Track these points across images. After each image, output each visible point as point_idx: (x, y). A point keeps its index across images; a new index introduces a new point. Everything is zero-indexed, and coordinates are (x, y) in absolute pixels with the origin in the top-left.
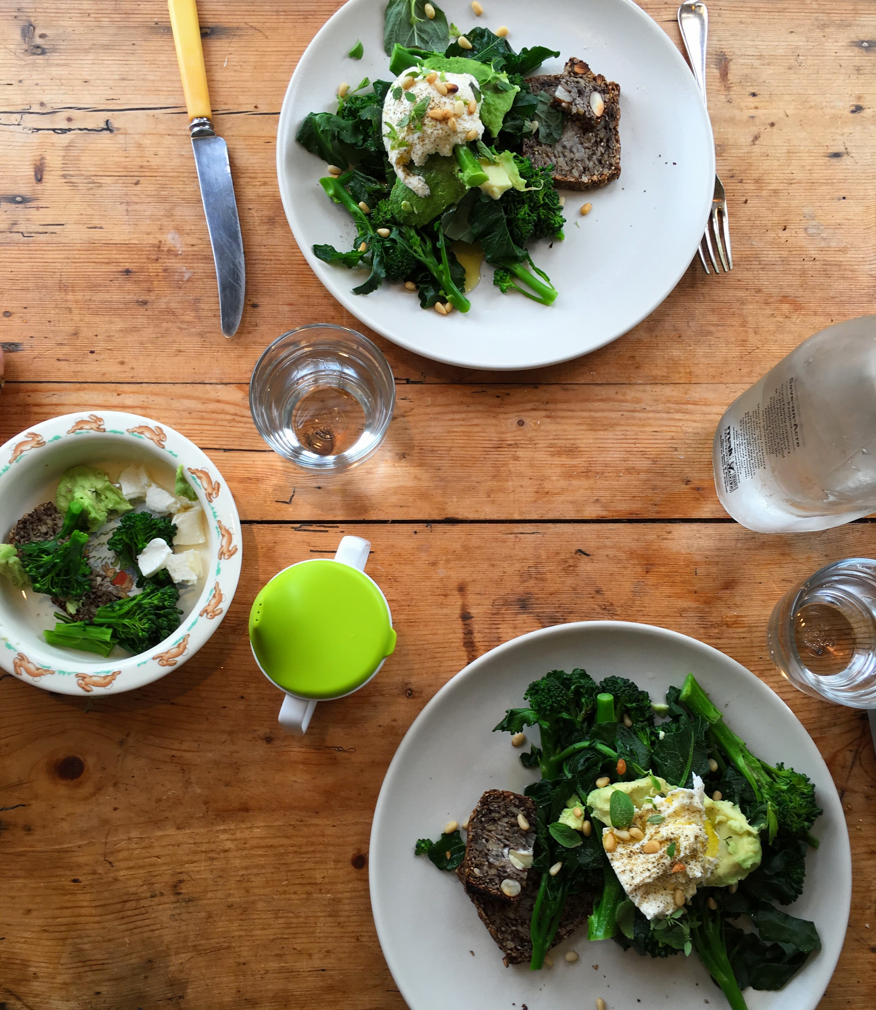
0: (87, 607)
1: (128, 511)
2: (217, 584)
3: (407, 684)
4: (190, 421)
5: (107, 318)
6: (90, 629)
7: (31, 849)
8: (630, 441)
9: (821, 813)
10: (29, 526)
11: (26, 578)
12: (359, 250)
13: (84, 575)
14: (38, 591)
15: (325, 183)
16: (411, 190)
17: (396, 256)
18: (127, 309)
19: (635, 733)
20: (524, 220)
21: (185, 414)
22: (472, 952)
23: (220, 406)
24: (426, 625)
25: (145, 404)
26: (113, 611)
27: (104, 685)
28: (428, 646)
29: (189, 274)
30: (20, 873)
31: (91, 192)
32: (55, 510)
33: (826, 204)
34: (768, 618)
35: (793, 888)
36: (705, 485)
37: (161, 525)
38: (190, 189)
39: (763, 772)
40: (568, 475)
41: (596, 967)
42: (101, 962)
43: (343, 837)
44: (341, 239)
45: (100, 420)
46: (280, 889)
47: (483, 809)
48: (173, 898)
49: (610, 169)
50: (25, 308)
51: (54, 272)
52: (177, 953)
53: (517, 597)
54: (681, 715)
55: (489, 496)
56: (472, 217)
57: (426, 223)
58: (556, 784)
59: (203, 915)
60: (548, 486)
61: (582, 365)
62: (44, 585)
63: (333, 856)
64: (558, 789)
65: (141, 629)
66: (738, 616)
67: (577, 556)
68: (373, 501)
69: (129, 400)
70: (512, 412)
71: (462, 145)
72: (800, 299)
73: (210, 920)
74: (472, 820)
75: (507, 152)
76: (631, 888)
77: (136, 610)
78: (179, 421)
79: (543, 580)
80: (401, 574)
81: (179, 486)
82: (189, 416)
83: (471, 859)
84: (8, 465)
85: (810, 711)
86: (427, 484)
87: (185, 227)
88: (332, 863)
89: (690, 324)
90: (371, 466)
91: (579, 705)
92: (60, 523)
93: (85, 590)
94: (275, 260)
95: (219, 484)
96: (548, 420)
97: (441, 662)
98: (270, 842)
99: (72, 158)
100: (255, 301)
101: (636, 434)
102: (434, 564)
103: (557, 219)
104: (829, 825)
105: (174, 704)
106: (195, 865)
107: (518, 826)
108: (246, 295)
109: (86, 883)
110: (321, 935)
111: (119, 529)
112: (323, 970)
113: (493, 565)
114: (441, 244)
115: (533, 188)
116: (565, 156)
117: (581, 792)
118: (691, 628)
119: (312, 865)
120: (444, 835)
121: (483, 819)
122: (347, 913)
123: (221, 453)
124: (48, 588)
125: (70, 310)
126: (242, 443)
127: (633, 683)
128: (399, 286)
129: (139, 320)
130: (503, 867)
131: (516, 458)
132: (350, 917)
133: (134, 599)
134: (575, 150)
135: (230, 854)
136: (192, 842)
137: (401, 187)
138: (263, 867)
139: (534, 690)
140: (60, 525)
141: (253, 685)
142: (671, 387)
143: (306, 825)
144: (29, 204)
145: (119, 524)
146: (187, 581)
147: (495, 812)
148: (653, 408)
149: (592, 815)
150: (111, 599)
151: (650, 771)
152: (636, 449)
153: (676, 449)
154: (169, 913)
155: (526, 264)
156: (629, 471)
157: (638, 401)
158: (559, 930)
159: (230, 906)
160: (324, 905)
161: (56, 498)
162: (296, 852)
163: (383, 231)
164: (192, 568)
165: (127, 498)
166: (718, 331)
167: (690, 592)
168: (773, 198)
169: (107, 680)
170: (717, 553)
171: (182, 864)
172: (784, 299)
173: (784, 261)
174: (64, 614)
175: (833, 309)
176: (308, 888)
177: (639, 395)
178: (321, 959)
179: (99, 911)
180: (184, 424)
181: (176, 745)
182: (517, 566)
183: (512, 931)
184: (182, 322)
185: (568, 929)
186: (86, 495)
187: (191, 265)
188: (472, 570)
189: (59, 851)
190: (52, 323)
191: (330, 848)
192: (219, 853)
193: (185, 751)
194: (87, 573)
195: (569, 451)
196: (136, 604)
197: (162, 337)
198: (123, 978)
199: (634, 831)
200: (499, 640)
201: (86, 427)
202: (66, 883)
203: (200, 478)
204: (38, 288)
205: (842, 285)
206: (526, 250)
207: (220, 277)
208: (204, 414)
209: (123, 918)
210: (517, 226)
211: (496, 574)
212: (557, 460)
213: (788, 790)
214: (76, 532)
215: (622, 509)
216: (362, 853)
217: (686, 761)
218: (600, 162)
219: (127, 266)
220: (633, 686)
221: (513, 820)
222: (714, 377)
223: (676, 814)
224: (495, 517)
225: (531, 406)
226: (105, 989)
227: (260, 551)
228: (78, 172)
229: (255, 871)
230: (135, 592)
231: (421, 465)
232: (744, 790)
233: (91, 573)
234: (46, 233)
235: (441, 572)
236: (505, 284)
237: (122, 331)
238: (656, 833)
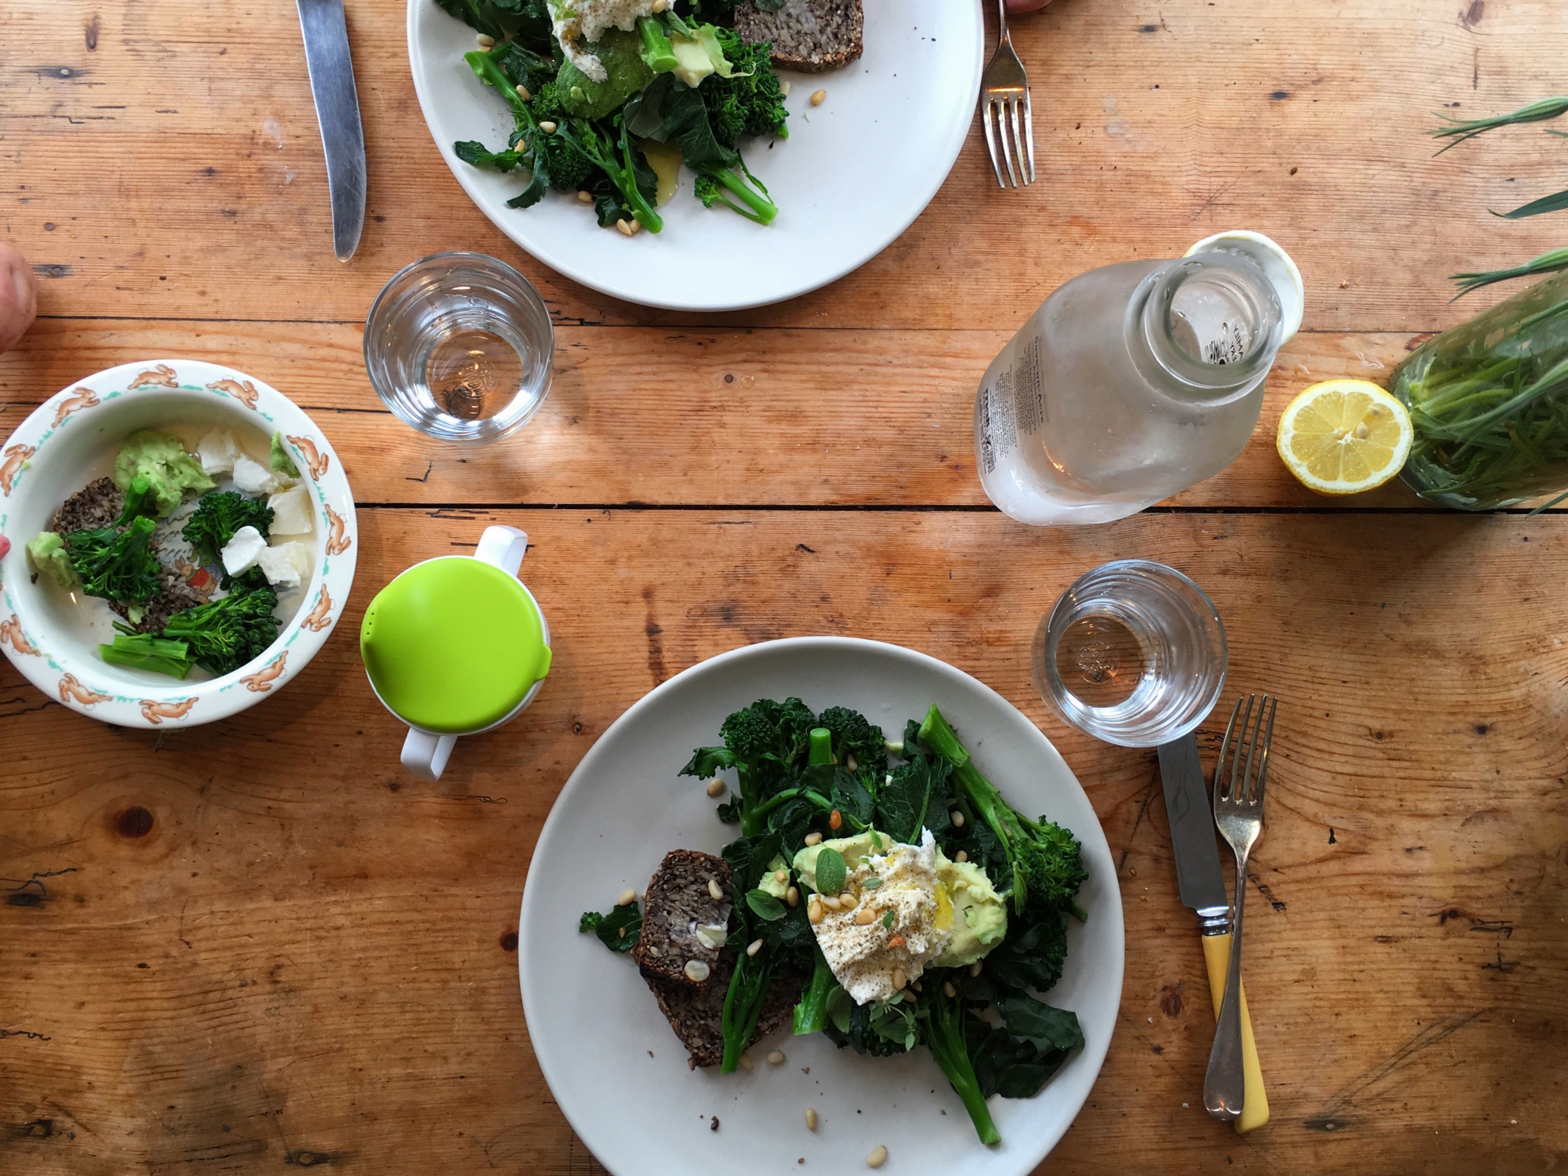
0: (155, 615)
1: (210, 491)
2: (325, 586)
3: (574, 717)
4: (294, 371)
5: (182, 234)
6: (160, 643)
7: (84, 925)
8: (871, 404)
9: (1086, 877)
10: (79, 509)
11: (75, 577)
12: (517, 149)
13: (151, 574)
14: (90, 593)
15: (471, 58)
16: (582, 73)
17: (565, 158)
18: (209, 221)
19: (858, 779)
20: (731, 114)
21: (286, 362)
22: (651, 1053)
23: (333, 352)
24: (601, 641)
25: (234, 349)
26: (189, 620)
27: (178, 715)
28: (604, 668)
29: (293, 176)
30: (70, 956)
31: (161, 63)
32: (114, 488)
33: (1132, 95)
34: (1033, 634)
35: (1049, 970)
36: (965, 461)
37: (253, 509)
38: (294, 60)
39: (1018, 827)
40: (790, 448)
41: (807, 1071)
42: (175, 1068)
43: (490, 910)
44: (493, 133)
45: (171, 371)
46: (406, 976)
47: (665, 874)
48: (268, 988)
49: (848, 46)
50: (74, 219)
51: (112, 171)
52: (274, 1056)
53: (718, 605)
54: (915, 756)
55: (685, 474)
56: (665, 109)
57: (603, 115)
58: (755, 841)
59: (308, 1008)
60: (763, 461)
61: (811, 304)
62: (98, 586)
63: (476, 935)
64: (758, 848)
65: (226, 644)
66: (1002, 631)
67: (799, 552)
68: (534, 480)
69: (212, 343)
70: (719, 364)
71: (647, 18)
72: (1095, 220)
73: (316, 1015)
74: (651, 888)
75: (708, 26)
76: (838, 967)
77: (219, 619)
78: (279, 371)
79: (754, 583)
80: (569, 575)
81: (276, 458)
82: (291, 364)
83: (647, 936)
84: (51, 429)
85: (1087, 751)
86: (605, 458)
87: (286, 113)
88: (475, 943)
89: (953, 251)
90: (532, 433)
91: (789, 743)
92: (120, 505)
93: (152, 592)
94: (407, 158)
95: (327, 457)
96: (766, 375)
97: (620, 688)
98: (395, 916)
99: (137, 17)
100: (380, 212)
101: (879, 395)
102: (612, 562)
103: (777, 112)
104: (1098, 892)
105: (270, 741)
106: (296, 946)
107: (709, 895)
108: (368, 205)
109: (157, 968)
110: (460, 1033)
111: (197, 514)
112: (462, 1077)
113: (689, 564)
114: (622, 144)
115: (743, 74)
116: (789, 27)
117: (787, 852)
118: (941, 647)
119: (448, 946)
120: (618, 908)
121: (665, 886)
122: (492, 1006)
123: (335, 415)
124: (104, 590)
125: (133, 222)
126: (362, 402)
127: (861, 716)
128: (569, 197)
129: (225, 237)
130: (688, 945)
131: (722, 425)
132: (497, 1011)
133: (216, 604)
134: (803, 20)
135: (342, 933)
136: (294, 916)
137: (570, 68)
138: (386, 948)
139: (732, 723)
140: (119, 508)
141: (375, 717)
142: (926, 334)
143: (441, 896)
144: (79, 79)
145: (197, 507)
146: (288, 582)
147: (681, 877)
148: (901, 362)
149: (799, 880)
150: (186, 604)
151: (871, 825)
152: (878, 415)
153: (929, 415)
154: (264, 1006)
155: (738, 170)
156: (869, 442)
157: (882, 352)
158: (760, 1024)
159: (343, 998)
160: (464, 996)
161: (115, 472)
162: (428, 930)
163: (548, 125)
164: (292, 565)
165: (208, 473)
166: (987, 261)
167: (942, 600)
168: (1064, 86)
169: (181, 708)
170: (977, 550)
171: (282, 944)
172: (1074, 220)
173: (1077, 169)
174: (125, 623)
175: (1137, 235)
176: (445, 975)
177: (883, 343)
178: (459, 1063)
179: (173, 1004)
180: (284, 376)
181: (273, 794)
182: (721, 565)
183: (700, 1025)
184: (283, 239)
185: (771, 1022)
186: (153, 468)
187: (295, 163)
188: (662, 569)
189: (120, 928)
190: (110, 240)
191: (473, 925)
192: (328, 931)
193: (285, 801)
194: (155, 570)
195: (791, 416)
196: (219, 612)
197: (256, 259)
198: (204, 1088)
199: (846, 897)
200: (695, 660)
201: (153, 380)
202: (131, 968)
203: (302, 449)
204: (90, 192)
205: (1149, 203)
206: (738, 151)
207: (333, 179)
208: (311, 362)
209: (204, 1013)
210: (724, 122)
211: (692, 575)
212: (775, 428)
213: (1048, 849)
214: (139, 518)
215: (858, 492)
216: (514, 930)
217: (918, 815)
218: (836, 36)
219: (210, 163)
220: (860, 720)
221: (703, 887)
222: (981, 321)
223: (897, 876)
224: (693, 501)
225: (742, 356)
226: (181, 1101)
227: (384, 542)
228: (144, 37)
229: (376, 953)
230: (220, 595)
231: (598, 433)
232: (993, 850)
233: (161, 571)
234: (101, 118)
235: (622, 572)
236: (710, 197)
237: (202, 250)
238: (872, 900)
